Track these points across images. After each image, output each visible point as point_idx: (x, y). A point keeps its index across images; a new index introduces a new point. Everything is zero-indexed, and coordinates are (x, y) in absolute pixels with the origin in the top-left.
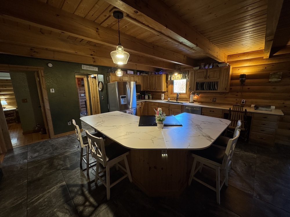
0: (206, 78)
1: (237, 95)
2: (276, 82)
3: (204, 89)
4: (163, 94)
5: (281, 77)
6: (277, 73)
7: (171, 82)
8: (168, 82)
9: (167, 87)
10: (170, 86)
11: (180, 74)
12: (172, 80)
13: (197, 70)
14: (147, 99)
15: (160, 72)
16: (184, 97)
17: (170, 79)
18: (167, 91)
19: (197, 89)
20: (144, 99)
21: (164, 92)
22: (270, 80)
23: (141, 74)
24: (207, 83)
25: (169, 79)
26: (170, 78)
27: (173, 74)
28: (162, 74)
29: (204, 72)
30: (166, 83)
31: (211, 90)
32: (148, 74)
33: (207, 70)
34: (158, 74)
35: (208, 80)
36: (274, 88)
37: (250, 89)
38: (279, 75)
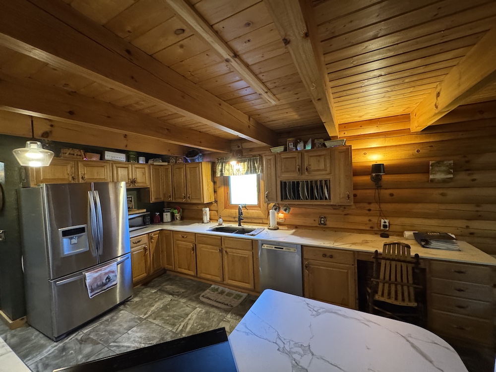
0: (300, 170)
1: (370, 210)
2: (444, 181)
3: (299, 198)
4: (207, 209)
5: (452, 171)
6: (443, 161)
7: (224, 179)
8: (215, 179)
9: (215, 192)
10: (221, 191)
11: (242, 163)
12: (225, 175)
13: (280, 154)
14: (169, 220)
15: (197, 157)
16: (255, 216)
17: (222, 174)
18: (216, 202)
19: (284, 197)
20: (161, 221)
21: (208, 205)
22: (431, 177)
23: (150, 162)
24: (305, 184)
25: (218, 174)
26: (221, 171)
27: (226, 163)
28: (201, 163)
29: (295, 157)
30: (212, 183)
31: (316, 199)
32: (169, 162)
33: (301, 153)
34: (193, 161)
35: (306, 177)
36: (443, 194)
37: (394, 197)
38: (447, 166)
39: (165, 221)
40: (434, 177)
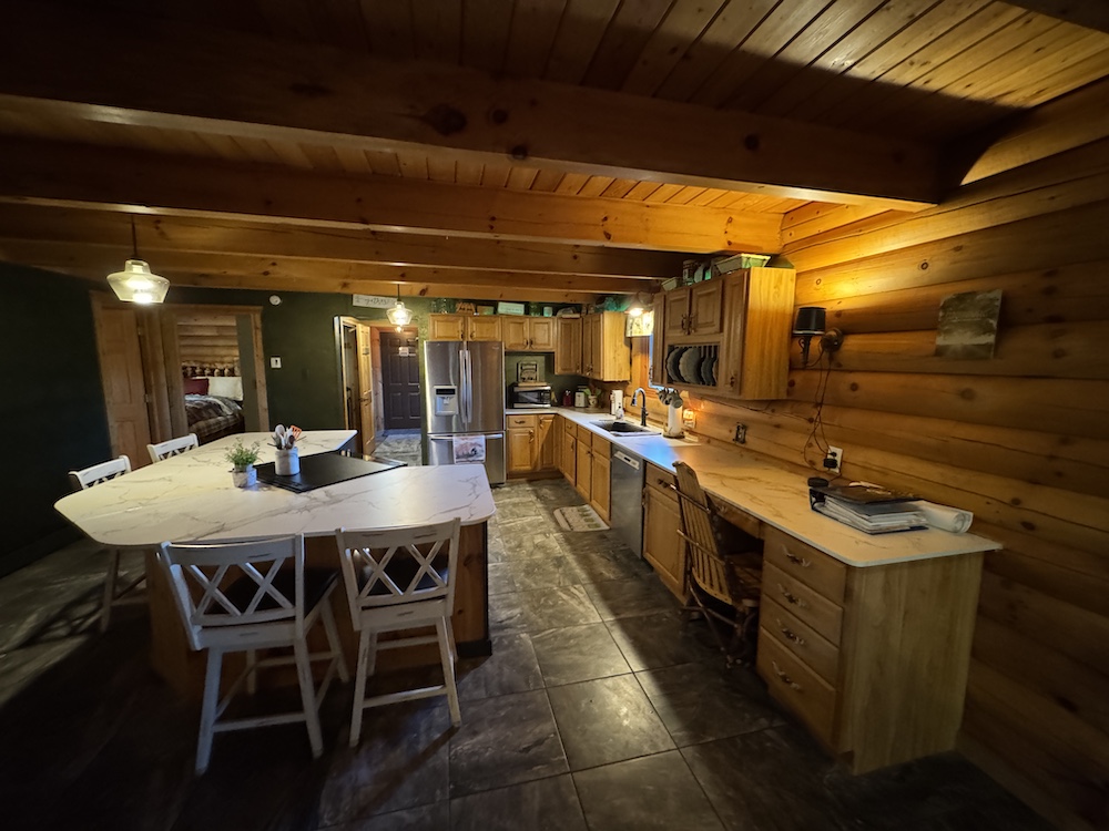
2: (970, 354)
4: (618, 393)
7: (641, 342)
9: (631, 363)
10: (637, 362)
13: (669, 294)
14: (582, 405)
20: (571, 404)
22: (940, 341)
23: (559, 314)
26: (631, 327)
29: (683, 300)
30: (626, 348)
31: (703, 383)
32: (580, 313)
36: (966, 395)
37: (857, 393)
38: (983, 308)
39: (577, 405)
40: (946, 343)
